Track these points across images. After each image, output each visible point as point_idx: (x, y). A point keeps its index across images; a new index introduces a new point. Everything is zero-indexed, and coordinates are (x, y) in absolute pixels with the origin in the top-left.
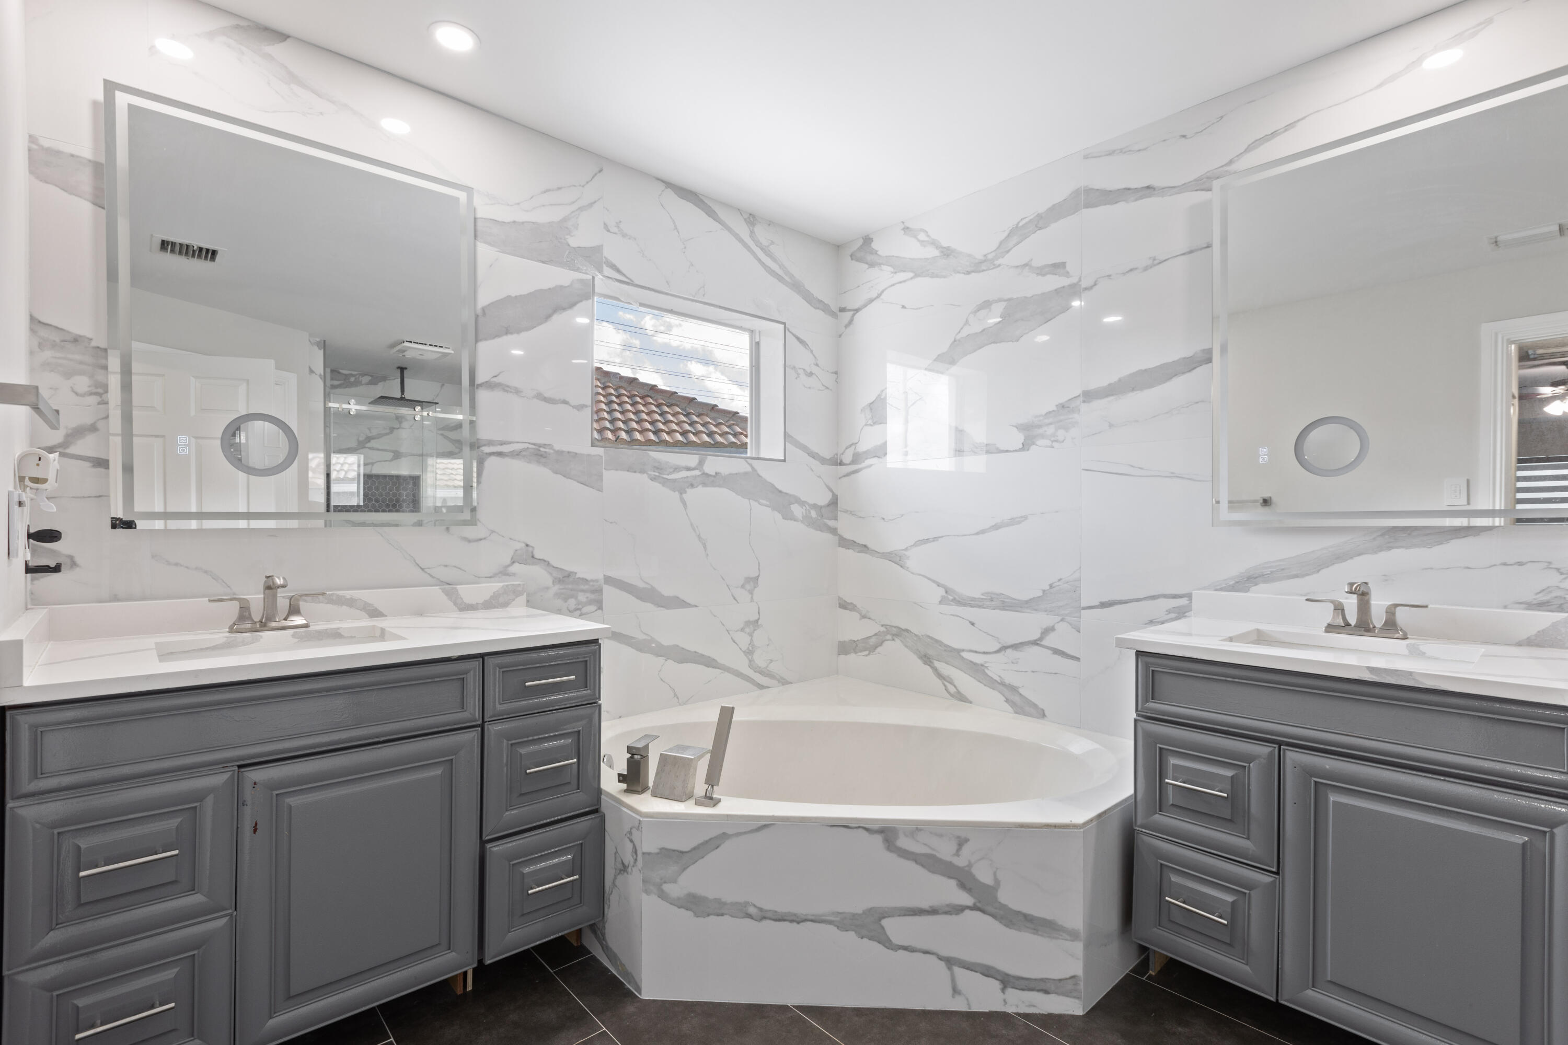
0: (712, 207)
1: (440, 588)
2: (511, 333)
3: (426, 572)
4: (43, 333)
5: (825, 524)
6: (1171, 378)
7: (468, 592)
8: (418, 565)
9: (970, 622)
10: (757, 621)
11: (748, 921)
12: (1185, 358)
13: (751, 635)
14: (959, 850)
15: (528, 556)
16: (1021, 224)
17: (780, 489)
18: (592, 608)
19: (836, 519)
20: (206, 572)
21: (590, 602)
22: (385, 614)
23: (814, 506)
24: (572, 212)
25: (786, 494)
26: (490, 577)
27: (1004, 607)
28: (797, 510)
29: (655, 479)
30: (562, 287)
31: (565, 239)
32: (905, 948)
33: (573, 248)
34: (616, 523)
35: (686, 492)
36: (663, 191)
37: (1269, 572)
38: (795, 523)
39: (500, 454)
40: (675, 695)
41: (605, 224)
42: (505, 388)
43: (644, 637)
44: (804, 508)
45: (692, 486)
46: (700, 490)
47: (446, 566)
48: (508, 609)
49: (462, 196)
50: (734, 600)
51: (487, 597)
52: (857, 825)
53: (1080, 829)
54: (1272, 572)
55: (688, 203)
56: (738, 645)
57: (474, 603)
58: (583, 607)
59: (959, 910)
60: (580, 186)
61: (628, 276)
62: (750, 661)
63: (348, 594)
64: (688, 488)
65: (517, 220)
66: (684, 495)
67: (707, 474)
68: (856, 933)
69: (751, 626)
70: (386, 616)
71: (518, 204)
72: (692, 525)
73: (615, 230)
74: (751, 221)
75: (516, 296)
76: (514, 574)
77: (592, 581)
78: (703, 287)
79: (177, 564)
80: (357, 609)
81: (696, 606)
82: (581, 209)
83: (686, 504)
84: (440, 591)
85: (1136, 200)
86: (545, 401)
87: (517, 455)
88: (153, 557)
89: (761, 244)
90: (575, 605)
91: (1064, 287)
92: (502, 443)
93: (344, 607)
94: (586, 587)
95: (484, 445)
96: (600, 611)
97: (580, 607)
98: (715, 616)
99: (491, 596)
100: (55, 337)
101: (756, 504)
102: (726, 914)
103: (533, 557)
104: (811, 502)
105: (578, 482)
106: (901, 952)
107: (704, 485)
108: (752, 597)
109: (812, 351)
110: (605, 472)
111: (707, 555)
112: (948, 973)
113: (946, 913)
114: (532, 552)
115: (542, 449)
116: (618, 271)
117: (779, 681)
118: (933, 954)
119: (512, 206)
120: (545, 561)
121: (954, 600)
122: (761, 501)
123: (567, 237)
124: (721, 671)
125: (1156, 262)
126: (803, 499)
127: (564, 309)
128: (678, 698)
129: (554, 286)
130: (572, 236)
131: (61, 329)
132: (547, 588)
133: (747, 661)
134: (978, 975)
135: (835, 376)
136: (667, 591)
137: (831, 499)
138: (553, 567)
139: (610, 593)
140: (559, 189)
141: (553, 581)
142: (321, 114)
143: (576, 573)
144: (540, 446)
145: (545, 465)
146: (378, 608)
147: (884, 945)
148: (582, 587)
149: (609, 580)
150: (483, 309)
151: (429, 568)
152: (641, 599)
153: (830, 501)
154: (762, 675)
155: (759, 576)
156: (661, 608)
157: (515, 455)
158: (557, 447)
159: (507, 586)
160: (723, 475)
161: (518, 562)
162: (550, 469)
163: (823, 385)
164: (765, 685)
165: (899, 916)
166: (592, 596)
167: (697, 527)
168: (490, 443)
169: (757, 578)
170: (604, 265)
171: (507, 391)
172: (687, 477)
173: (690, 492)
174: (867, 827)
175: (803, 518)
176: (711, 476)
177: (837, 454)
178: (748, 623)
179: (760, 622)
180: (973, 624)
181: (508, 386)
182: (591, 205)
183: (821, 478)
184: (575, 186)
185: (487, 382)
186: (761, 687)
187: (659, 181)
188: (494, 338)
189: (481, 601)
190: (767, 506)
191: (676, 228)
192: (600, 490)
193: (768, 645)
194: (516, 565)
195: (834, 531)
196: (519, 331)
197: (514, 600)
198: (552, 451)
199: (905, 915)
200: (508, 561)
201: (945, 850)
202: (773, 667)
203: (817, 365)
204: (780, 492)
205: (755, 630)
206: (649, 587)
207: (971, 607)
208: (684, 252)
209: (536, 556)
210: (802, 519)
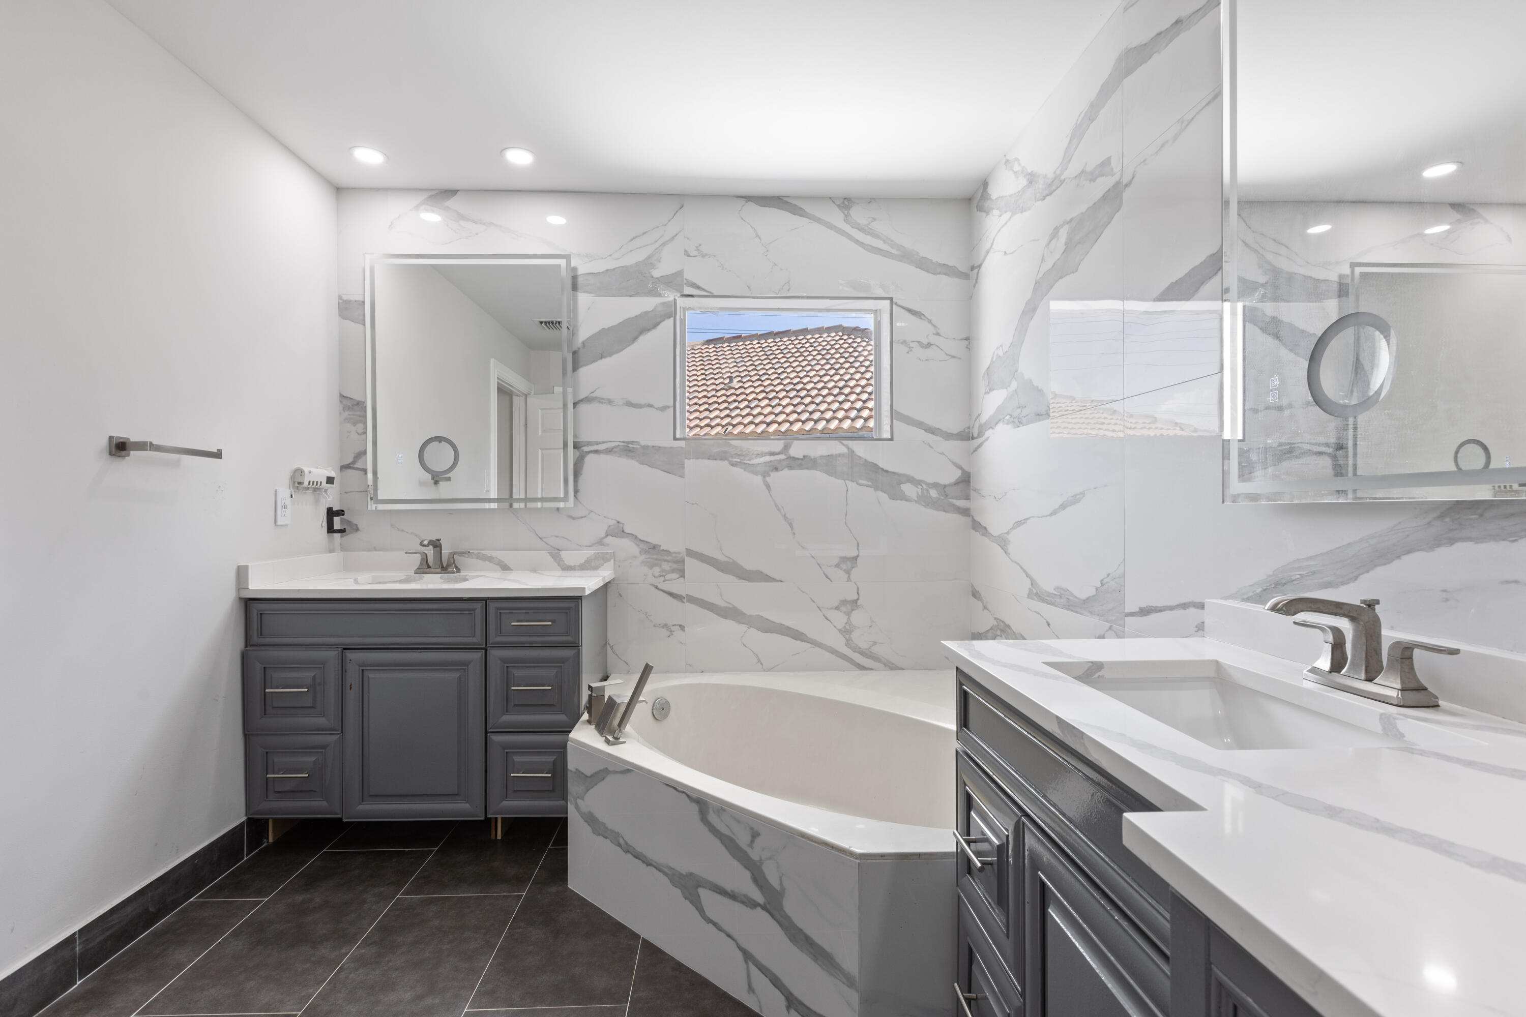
0: (797, 204)
1: (549, 553)
2: (605, 357)
3: (543, 541)
4: (345, 402)
5: (954, 505)
6: (1199, 288)
7: (569, 557)
8: (537, 535)
9: (1047, 622)
10: (856, 601)
11: (618, 849)
12: (1211, 256)
13: (848, 614)
14: (752, 842)
15: (618, 531)
16: (1078, 123)
17: (885, 468)
18: (675, 576)
19: (968, 498)
20: (416, 536)
21: (673, 571)
22: (512, 568)
23: (935, 485)
24: (656, 249)
25: (893, 473)
26: (589, 546)
27: (1069, 606)
28: (909, 490)
29: (736, 465)
30: (646, 313)
31: (649, 273)
32: (715, 924)
33: (656, 278)
34: (697, 504)
35: (769, 476)
36: (743, 206)
37: (1298, 576)
38: (908, 503)
39: (596, 452)
40: (759, 661)
41: (685, 251)
42: (599, 400)
43: (726, 605)
44: (920, 487)
45: (776, 469)
46: (786, 472)
47: (557, 537)
48: (598, 571)
49: (562, 262)
50: (826, 579)
51: (582, 561)
52: (682, 790)
53: (856, 859)
54: (1302, 576)
55: (771, 209)
56: (831, 623)
57: (573, 565)
58: (666, 574)
59: (753, 904)
60: (663, 225)
61: (708, 290)
62: (847, 640)
63: (489, 553)
64: (772, 471)
65: (609, 269)
66: (768, 479)
67: (793, 458)
68: (682, 891)
69: (848, 605)
70: (512, 570)
71: (610, 255)
72: (776, 505)
73: (696, 253)
74: (845, 205)
75: (609, 328)
76: (608, 545)
77: (675, 553)
78: (788, 282)
79: (403, 531)
80: (494, 564)
81: (781, 581)
82: (664, 244)
83: (769, 486)
84: (548, 555)
85: (1167, 45)
86: (633, 407)
87: (610, 451)
88: (391, 526)
89: (859, 224)
90: (660, 572)
91: (1109, 190)
92: (598, 443)
93: (487, 562)
94: (669, 558)
95: (584, 446)
96: (682, 579)
97: (664, 574)
98: (803, 592)
99: (585, 561)
100: (349, 403)
101: (854, 484)
102: (609, 839)
103: (623, 531)
104: (930, 480)
105: (662, 470)
106: (711, 925)
107: (790, 468)
108: (849, 577)
109: (930, 321)
110: (686, 461)
111: (794, 534)
112: (744, 965)
113: (743, 903)
114: (623, 528)
115: (630, 446)
116: (699, 288)
117: (885, 665)
118: (733, 939)
119: (605, 258)
120: (633, 535)
121: (1037, 594)
122: (861, 481)
123: (651, 271)
124: (809, 645)
125: (1184, 124)
126: (918, 477)
127: (649, 330)
128: (762, 664)
129: (640, 313)
130: (655, 269)
131: (352, 399)
132: (635, 557)
133: (844, 641)
134: (767, 980)
135: (966, 342)
136: (749, 565)
137: (959, 477)
138: (640, 540)
139: (691, 564)
140: (644, 233)
141: (640, 552)
142: (477, 234)
143: (660, 546)
144: (629, 443)
145: (632, 458)
146: (507, 564)
147: (700, 913)
148: (666, 558)
149: (690, 553)
150: (583, 343)
151: (545, 538)
152: (722, 571)
153: (958, 479)
154: (864, 656)
155: (858, 556)
156: (743, 581)
157: (609, 451)
158: (643, 443)
159: (598, 553)
160: (813, 457)
161: (611, 535)
162: (637, 461)
163: (947, 355)
164: (867, 666)
165: (710, 889)
166: (675, 566)
167: (783, 507)
168: (589, 444)
169: (856, 558)
170: (685, 286)
171: (602, 403)
172: (771, 461)
173: (774, 475)
174: (690, 795)
175: (917, 497)
176: (798, 459)
177: (969, 428)
178: (844, 602)
179: (859, 602)
180: (1049, 625)
181: (603, 399)
182: (673, 238)
183: (944, 454)
184: (658, 227)
185: (586, 397)
186: (863, 668)
187: (739, 198)
188: (591, 363)
189: (578, 564)
190: (868, 486)
191: (757, 236)
192: (682, 476)
193: (870, 627)
194: (610, 538)
195: (965, 512)
196: (611, 355)
197: (603, 565)
198: (638, 447)
199: (714, 891)
200: (603, 534)
201: (743, 840)
202: (875, 649)
203: (938, 334)
204: (887, 471)
205: (853, 610)
206: (731, 561)
207: (1048, 603)
208: (766, 256)
209: (626, 531)
210: (916, 499)
